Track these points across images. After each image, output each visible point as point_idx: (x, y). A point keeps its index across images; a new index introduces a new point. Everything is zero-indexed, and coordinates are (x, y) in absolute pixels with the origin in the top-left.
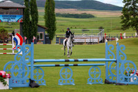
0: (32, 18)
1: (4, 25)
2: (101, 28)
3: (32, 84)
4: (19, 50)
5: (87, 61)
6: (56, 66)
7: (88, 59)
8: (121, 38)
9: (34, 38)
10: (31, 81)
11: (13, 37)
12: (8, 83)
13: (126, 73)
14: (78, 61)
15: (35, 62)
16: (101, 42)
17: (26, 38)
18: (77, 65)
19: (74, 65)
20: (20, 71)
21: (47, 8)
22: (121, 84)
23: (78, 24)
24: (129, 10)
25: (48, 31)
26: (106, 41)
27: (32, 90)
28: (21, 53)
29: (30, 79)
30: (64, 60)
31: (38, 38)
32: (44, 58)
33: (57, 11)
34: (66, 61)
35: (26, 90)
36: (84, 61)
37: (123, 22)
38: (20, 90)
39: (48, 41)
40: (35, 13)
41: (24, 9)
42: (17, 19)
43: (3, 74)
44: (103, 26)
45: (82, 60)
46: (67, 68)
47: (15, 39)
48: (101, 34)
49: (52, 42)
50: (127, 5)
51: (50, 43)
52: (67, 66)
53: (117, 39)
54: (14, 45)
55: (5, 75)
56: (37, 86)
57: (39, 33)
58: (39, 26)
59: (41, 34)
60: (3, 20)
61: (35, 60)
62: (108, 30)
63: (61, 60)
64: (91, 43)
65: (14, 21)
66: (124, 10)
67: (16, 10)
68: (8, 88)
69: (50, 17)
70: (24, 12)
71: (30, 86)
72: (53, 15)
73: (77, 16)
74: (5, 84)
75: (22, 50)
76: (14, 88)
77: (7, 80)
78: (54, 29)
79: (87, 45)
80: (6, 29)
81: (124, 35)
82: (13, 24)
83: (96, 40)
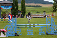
0: (16, 7)
1: (4, 10)
2: (44, 11)
3: (16, 35)
4: (11, 21)
5: (38, 25)
6: (26, 27)
7: (39, 24)
8: (53, 15)
9: (17, 16)
10: (16, 34)
11: (8, 15)
12: (6, 34)
13: (55, 30)
14: (35, 25)
15: (17, 26)
16: (44, 17)
17: (13, 16)
18: (34, 27)
19: (33, 27)
20: (11, 29)
21: (22, 3)
22: (53, 35)
23: (35, 10)
24: (56, 4)
25: (23, 13)
26: (47, 17)
27: (16, 37)
28: (11, 22)
29: (15, 33)
30: (29, 25)
31: (18, 15)
32: (21, 24)
33: (26, 4)
34: (30, 25)
35: (14, 37)
36: (37, 25)
37: (54, 9)
38: (11, 37)
39: (22, 17)
40: (17, 5)
41: (12, 3)
42: (10, 8)
43: (4, 31)
44: (45, 11)
45: (37, 24)
46: (30, 28)
47: (9, 16)
48: (44, 14)
49: (24, 17)
50: (55, 2)
51: (23, 18)
52: (30, 27)
53: (51, 16)
54: (8, 19)
55: (5, 31)
56: (18, 36)
57: (19, 14)
58: (19, 11)
59: (20, 14)
60: (4, 8)
61: (17, 25)
62: (47, 12)
63: (28, 25)
64: (40, 18)
65: (8, 9)
66: (54, 4)
67: (9, 4)
68: (6, 36)
69: (23, 7)
70: (13, 5)
71: (15, 35)
72: (25, 6)
73: (34, 6)
74: (5, 35)
75: (12, 21)
76: (9, 36)
77: (6, 33)
78: (25, 12)
79: (38, 18)
80: (5, 12)
81: (54, 14)
82: (8, 10)
83: (42, 16)
